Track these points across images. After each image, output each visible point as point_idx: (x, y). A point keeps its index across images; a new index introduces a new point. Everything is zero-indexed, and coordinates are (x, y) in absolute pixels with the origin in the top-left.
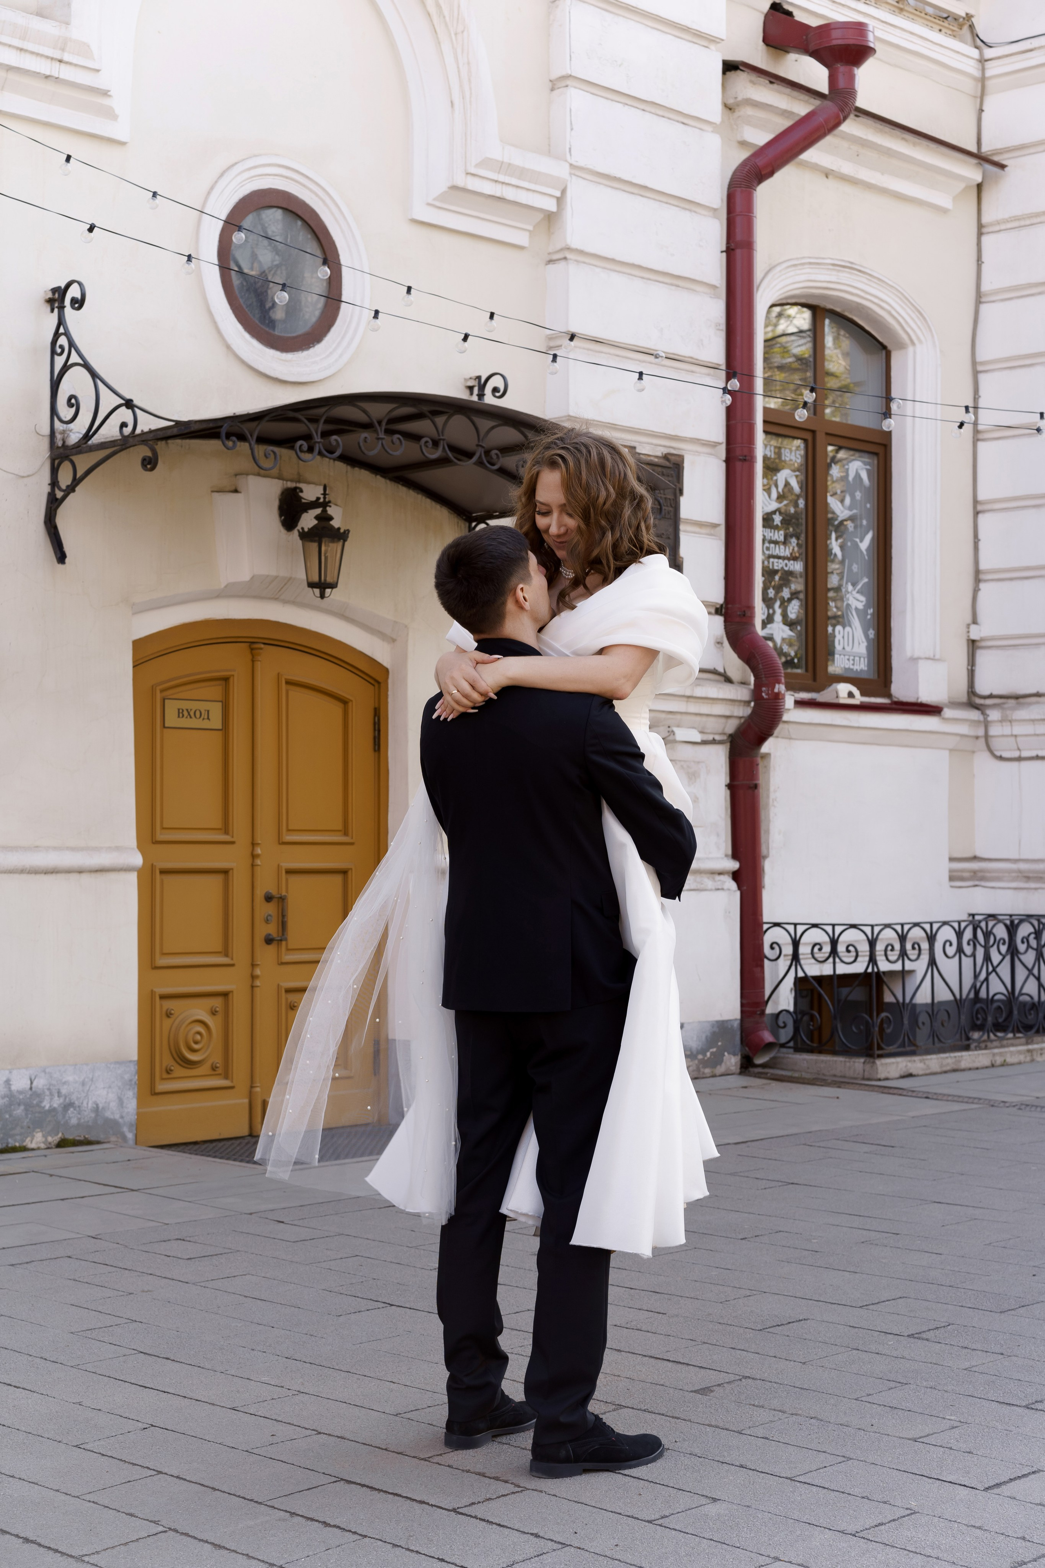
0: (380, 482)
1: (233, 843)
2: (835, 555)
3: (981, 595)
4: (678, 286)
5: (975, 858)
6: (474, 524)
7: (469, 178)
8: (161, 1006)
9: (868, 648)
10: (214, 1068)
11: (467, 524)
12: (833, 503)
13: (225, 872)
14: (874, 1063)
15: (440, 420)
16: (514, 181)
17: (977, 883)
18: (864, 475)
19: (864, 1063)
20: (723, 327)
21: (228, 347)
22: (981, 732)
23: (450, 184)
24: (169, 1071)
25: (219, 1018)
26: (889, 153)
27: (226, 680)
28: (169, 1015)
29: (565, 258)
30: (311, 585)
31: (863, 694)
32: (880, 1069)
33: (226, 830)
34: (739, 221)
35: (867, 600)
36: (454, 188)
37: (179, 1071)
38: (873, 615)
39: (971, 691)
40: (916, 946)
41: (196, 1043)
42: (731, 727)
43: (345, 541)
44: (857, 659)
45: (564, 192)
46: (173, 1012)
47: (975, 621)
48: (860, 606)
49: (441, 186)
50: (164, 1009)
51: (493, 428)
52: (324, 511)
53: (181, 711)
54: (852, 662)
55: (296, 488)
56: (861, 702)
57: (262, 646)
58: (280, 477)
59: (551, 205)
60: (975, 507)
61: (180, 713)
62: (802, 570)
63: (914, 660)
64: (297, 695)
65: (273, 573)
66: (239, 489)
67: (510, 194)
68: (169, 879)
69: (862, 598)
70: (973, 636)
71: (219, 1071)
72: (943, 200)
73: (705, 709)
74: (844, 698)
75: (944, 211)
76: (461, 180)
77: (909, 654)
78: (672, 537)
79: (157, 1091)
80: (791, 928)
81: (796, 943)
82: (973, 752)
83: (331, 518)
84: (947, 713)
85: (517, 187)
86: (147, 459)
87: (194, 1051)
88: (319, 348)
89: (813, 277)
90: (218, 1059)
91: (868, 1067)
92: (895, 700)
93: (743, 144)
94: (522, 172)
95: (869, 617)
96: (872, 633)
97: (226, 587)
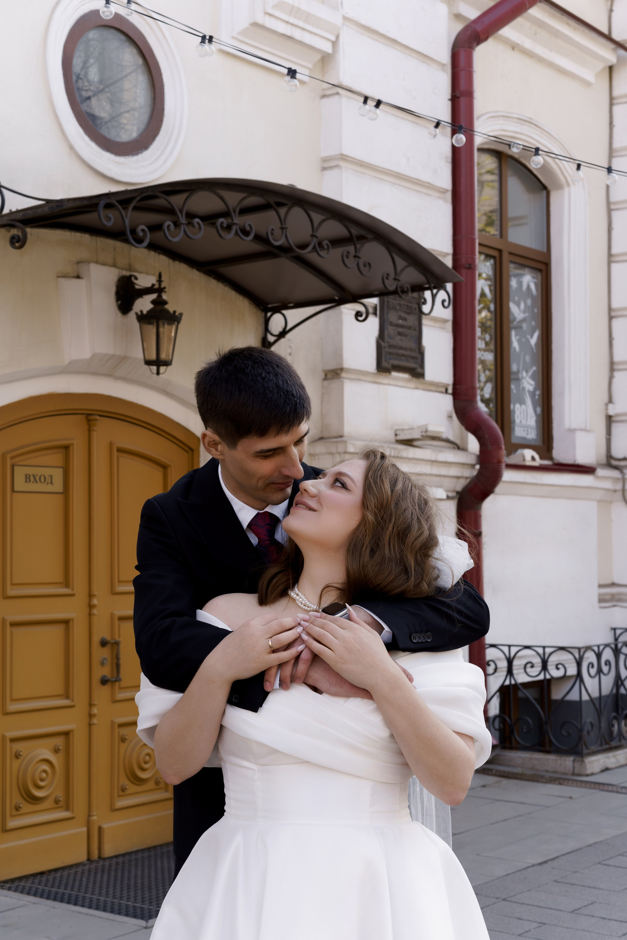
0: (195, 275)
1: (72, 595)
2: (515, 349)
3: (615, 381)
4: (418, 124)
5: (613, 585)
6: (269, 314)
7: (267, 17)
8: (11, 749)
9: (537, 421)
10: (57, 801)
11: (263, 314)
12: (513, 307)
13: (66, 622)
14: (583, 761)
15: (283, 211)
16: (301, 24)
17: (615, 603)
18: (533, 287)
19: (574, 761)
20: (450, 160)
21: (71, 148)
22: (619, 486)
23: (251, 21)
24: (17, 808)
25: (61, 755)
26: (556, 34)
27: (67, 448)
28: (17, 756)
29: (338, 93)
30: (148, 363)
31: (541, 458)
32: (588, 766)
33: (67, 583)
34: (462, 75)
35: (536, 384)
36: (255, 25)
37: (26, 807)
38: (539, 395)
39: (609, 456)
40: (608, 663)
41: (42, 780)
42: (460, 485)
43: (179, 323)
44: (529, 430)
45: (337, 37)
46: (21, 753)
47: (610, 401)
48: (531, 388)
49: (244, 23)
50: (14, 751)
51: (324, 221)
52: (160, 296)
53: (28, 476)
54: (526, 432)
55: (131, 276)
56: (541, 465)
57: (98, 417)
58: (114, 265)
59: (327, 48)
60: (609, 313)
61: (27, 478)
62: (492, 360)
63: (572, 431)
64: (126, 462)
65: (111, 351)
66: (81, 275)
67: (297, 34)
68: (19, 631)
69: (532, 383)
70: (611, 412)
71: (61, 804)
72: (589, 75)
73: (444, 471)
74: (529, 461)
75: (587, 84)
76: (261, 19)
77: (567, 425)
78: (417, 328)
79: (8, 828)
80: (506, 649)
81: (510, 662)
82: (611, 502)
83: (165, 303)
84: (600, 472)
85: (303, 29)
86: (16, 238)
87: (39, 788)
88: (146, 154)
89: (505, 127)
90: (60, 794)
91: (577, 765)
92: (556, 462)
93: (458, 17)
94: (308, 17)
95: (537, 397)
96: (539, 410)
97: (69, 363)
